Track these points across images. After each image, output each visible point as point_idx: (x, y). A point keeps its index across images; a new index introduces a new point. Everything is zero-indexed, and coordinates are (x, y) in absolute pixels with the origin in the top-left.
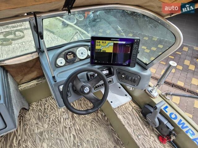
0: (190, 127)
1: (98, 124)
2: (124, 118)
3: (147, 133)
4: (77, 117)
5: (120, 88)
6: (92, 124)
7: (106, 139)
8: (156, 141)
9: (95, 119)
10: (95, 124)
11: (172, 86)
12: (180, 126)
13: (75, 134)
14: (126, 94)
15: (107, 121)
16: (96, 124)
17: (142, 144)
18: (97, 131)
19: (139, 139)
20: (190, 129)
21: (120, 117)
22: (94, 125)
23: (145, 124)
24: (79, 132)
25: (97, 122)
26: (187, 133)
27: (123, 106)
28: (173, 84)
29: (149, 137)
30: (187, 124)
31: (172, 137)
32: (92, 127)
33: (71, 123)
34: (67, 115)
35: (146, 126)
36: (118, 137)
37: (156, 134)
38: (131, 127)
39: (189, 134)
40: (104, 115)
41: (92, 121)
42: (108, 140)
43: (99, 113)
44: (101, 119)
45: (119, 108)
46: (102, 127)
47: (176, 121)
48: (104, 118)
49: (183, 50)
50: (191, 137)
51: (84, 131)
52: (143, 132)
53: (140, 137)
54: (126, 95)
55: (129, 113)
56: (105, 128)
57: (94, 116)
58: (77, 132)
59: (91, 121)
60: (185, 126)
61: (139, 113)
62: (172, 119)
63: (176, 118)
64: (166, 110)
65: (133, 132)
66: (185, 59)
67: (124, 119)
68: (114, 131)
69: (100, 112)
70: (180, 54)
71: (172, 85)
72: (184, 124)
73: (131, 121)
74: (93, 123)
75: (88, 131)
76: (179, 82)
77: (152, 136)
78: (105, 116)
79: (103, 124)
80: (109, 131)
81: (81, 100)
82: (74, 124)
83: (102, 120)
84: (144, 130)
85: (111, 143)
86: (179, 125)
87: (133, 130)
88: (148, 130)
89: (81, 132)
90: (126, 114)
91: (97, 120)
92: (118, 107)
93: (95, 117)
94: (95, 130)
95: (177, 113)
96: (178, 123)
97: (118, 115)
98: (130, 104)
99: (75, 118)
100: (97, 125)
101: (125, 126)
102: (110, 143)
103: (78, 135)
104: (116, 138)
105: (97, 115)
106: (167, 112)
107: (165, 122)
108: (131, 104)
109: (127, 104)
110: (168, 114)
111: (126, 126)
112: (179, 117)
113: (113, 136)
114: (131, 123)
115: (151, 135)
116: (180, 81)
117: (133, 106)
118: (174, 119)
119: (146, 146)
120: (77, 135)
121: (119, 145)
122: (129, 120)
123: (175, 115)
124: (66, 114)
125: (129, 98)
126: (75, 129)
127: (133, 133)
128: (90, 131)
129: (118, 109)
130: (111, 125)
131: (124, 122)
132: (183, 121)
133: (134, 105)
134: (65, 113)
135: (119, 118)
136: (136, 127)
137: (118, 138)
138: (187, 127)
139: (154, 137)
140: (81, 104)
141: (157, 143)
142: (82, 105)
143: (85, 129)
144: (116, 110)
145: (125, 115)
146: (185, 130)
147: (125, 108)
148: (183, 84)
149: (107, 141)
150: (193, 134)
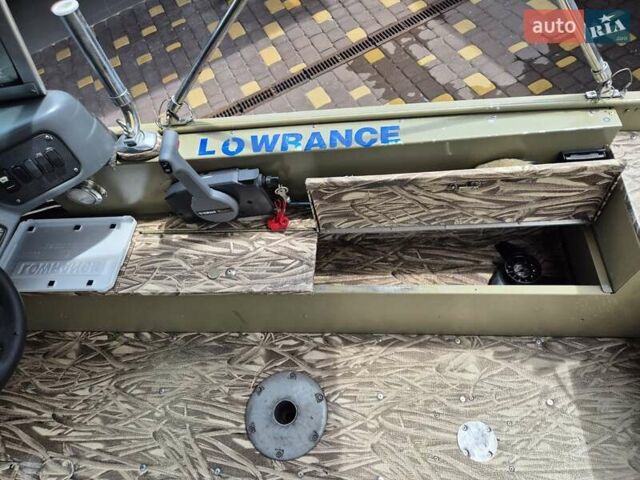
0: (281, 131)
1: (139, 371)
2: (161, 278)
3: (241, 247)
4: (66, 429)
5: (77, 227)
6: (124, 390)
7: (195, 373)
8: (271, 241)
9: (123, 372)
10: (132, 382)
11: (241, 111)
12: (263, 151)
13: (106, 468)
14: (109, 224)
15: (155, 337)
16: (134, 378)
17: (251, 277)
18: (155, 387)
19: (236, 278)
20: (285, 135)
21: (149, 288)
22: (132, 385)
23: (220, 236)
24: (111, 450)
25: (132, 371)
26: (286, 149)
27: (133, 257)
28: (239, 105)
29: (252, 249)
30: (271, 133)
31: (279, 193)
32: (133, 396)
33: (64, 464)
34: (29, 464)
35: (225, 236)
36: (216, 333)
37: (258, 228)
38: (194, 277)
39: (291, 148)
40: (131, 336)
41: (117, 387)
42: (201, 367)
43: (115, 347)
44: (135, 354)
45: (126, 274)
46: (158, 363)
47: (247, 151)
48: (141, 341)
49: (180, 5)
50: (300, 149)
51: (121, 433)
52: (230, 254)
53: (233, 273)
54: (113, 226)
55: (164, 255)
56: (165, 358)
57: (110, 368)
58: (107, 458)
59: (114, 390)
60: (271, 139)
61: (185, 227)
62: (236, 155)
63: (241, 143)
64: (207, 150)
65: (210, 281)
66: (206, 25)
67: (164, 281)
68: (192, 336)
69: (115, 343)
70: (183, 21)
71: (238, 109)
72: (265, 138)
73: (184, 265)
74: (123, 387)
75: (133, 420)
76: (243, 88)
77: (256, 240)
78: (137, 334)
79: (153, 356)
80: (182, 352)
81: (27, 385)
82: (77, 455)
83: (141, 350)
84: (229, 247)
85: (213, 367)
86: (259, 150)
87: (206, 278)
88: (238, 237)
89: (119, 442)
90: (155, 265)
91: (126, 369)
92: (121, 273)
93: (114, 368)
94: (149, 391)
95: (234, 132)
96: (255, 150)
97: (139, 291)
98: (145, 234)
99: (62, 440)
100: (139, 377)
101: (182, 291)
102: (210, 368)
103: (115, 459)
104: (214, 344)
105: (117, 359)
106: (213, 152)
107: (235, 177)
108: (146, 230)
109: (137, 243)
110: (219, 154)
111: (185, 289)
112: (246, 136)
113: (204, 348)
114: (189, 268)
115: (251, 243)
116: (243, 84)
117: (156, 229)
118: (240, 149)
119: (261, 273)
120: (116, 463)
121: (234, 346)
122: (179, 268)
123: (235, 140)
124: (24, 464)
125: (128, 226)
126: (93, 459)
127: (213, 282)
128: (136, 411)
129: (127, 278)
130: (174, 333)
131: (170, 285)
132: (260, 133)
133: (155, 226)
134: (17, 469)
135: (148, 293)
136: (206, 263)
137: (216, 337)
138: (276, 138)
139: (260, 239)
140: (39, 393)
141: (275, 241)
142: (45, 388)
143: (119, 426)
144: (125, 285)
145: (157, 271)
146: (278, 148)
147: (140, 255)
148: (255, 82)
149: (203, 373)
150: (299, 137)
